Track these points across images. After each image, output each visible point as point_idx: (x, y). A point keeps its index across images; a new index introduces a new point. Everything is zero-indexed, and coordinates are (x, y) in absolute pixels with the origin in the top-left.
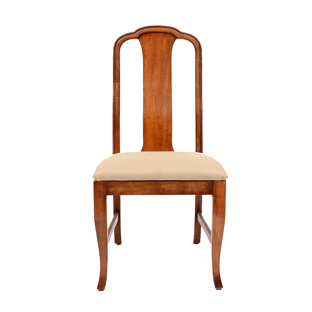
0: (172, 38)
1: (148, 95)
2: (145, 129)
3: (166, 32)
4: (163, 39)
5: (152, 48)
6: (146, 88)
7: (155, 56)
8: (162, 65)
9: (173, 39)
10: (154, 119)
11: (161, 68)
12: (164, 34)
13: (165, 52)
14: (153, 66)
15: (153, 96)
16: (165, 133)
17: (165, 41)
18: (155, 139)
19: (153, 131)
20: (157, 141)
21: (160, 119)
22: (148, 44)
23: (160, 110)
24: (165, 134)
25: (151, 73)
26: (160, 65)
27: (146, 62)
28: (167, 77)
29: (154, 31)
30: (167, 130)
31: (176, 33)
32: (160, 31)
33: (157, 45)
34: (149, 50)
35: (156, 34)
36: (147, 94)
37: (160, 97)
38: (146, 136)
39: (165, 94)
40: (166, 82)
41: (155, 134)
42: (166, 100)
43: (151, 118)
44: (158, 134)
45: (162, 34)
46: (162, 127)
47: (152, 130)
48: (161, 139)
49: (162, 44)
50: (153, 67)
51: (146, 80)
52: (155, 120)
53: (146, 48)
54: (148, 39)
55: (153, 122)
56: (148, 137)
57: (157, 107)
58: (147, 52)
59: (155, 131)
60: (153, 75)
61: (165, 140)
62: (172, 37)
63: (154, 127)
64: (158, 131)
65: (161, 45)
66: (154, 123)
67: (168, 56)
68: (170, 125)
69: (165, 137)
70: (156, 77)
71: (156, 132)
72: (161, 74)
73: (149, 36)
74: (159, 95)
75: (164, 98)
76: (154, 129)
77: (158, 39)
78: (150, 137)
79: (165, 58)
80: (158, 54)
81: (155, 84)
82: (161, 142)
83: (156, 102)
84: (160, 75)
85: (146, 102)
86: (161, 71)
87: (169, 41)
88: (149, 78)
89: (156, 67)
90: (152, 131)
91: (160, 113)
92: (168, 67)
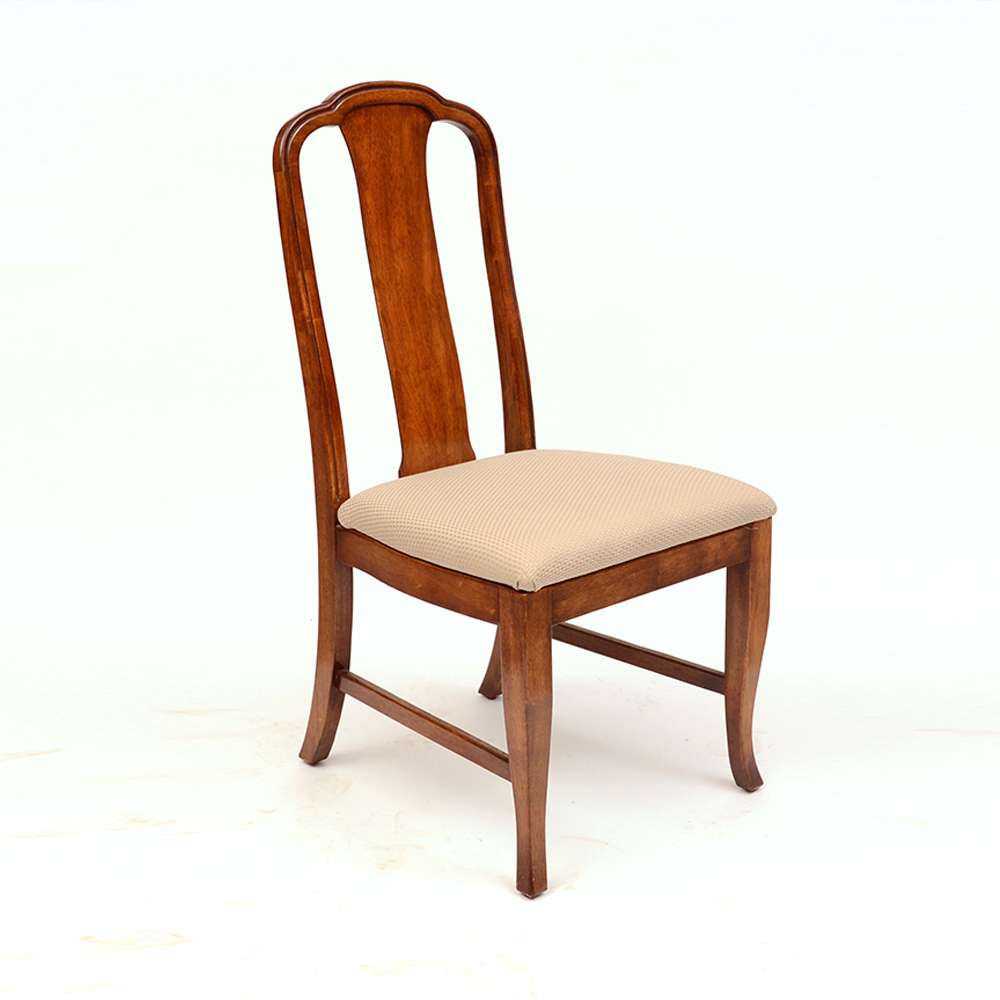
0: (422, 118)
1: (390, 299)
2: (402, 405)
3: (409, 101)
4: (401, 123)
5: (377, 154)
6: (380, 277)
7: (389, 177)
8: (407, 203)
9: (424, 123)
10: (419, 371)
11: (408, 212)
12: (402, 107)
13: (411, 163)
14: (387, 209)
15: (403, 301)
16: (449, 409)
17: (406, 131)
18: (429, 428)
19: (422, 406)
20: (434, 434)
21: (432, 368)
22: (366, 141)
23: (427, 341)
24: (450, 412)
25: (386, 232)
26: (404, 205)
27: (369, 199)
28: (426, 240)
29: (380, 100)
30: (454, 398)
31: (433, 105)
32: (395, 99)
33: (390, 141)
34: (373, 159)
35: (384, 107)
36: (387, 297)
37: (418, 301)
38: (408, 426)
39: (428, 289)
40: (426, 256)
41: (427, 414)
42: (434, 310)
43: (411, 369)
44: (434, 415)
45: (398, 106)
46: (440, 391)
47: (419, 404)
48: (444, 427)
49: (400, 138)
50: (387, 214)
51: (378, 254)
52: (420, 375)
53: (363, 155)
54: (364, 126)
55: (418, 381)
56: (413, 427)
57: (418, 333)
58: (367, 165)
59: (425, 407)
60: (390, 236)
61: (451, 428)
62: (422, 115)
63: (422, 394)
64: (432, 404)
65: (398, 142)
66: (421, 381)
67: (420, 175)
69: (452, 418)
70: (398, 243)
71: (428, 409)
72: (409, 232)
73: (366, 115)
74: (415, 298)
75: (428, 305)
76: (424, 402)
77: (388, 123)
78: (417, 426)
79: (413, 181)
80: (396, 170)
81: (401, 264)
82: (443, 436)
83: (412, 318)
84: (406, 234)
86: (408, 223)
87: (417, 130)
88: (384, 245)
89: (396, 211)
90: (420, 408)
91: (428, 350)
92: (423, 209)
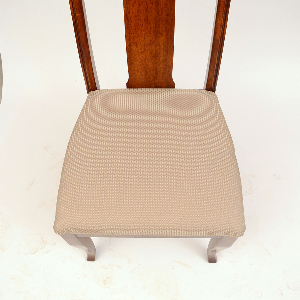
1: (133, 7)
15: (142, 9)
16: (161, 65)
18: (146, 71)
19: (144, 62)
20: (149, 74)
21: (154, 45)
30: (166, 60)
36: (131, 5)
41: (146, 65)
44: (150, 66)
46: (157, 56)
47: (141, 60)
48: (156, 72)
52: (145, 48)
56: (136, 69)
57: (149, 27)
61: (161, 73)
63: (145, 56)
64: (150, 62)
66: (145, 51)
68: (170, 54)
69: (162, 69)
71: (147, 63)
75: (160, 13)
78: (139, 69)
82: (155, 75)
83: (146, 19)
85: (129, 19)
90: (142, 62)
